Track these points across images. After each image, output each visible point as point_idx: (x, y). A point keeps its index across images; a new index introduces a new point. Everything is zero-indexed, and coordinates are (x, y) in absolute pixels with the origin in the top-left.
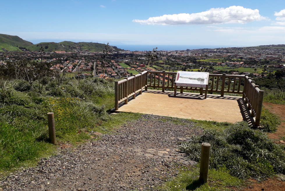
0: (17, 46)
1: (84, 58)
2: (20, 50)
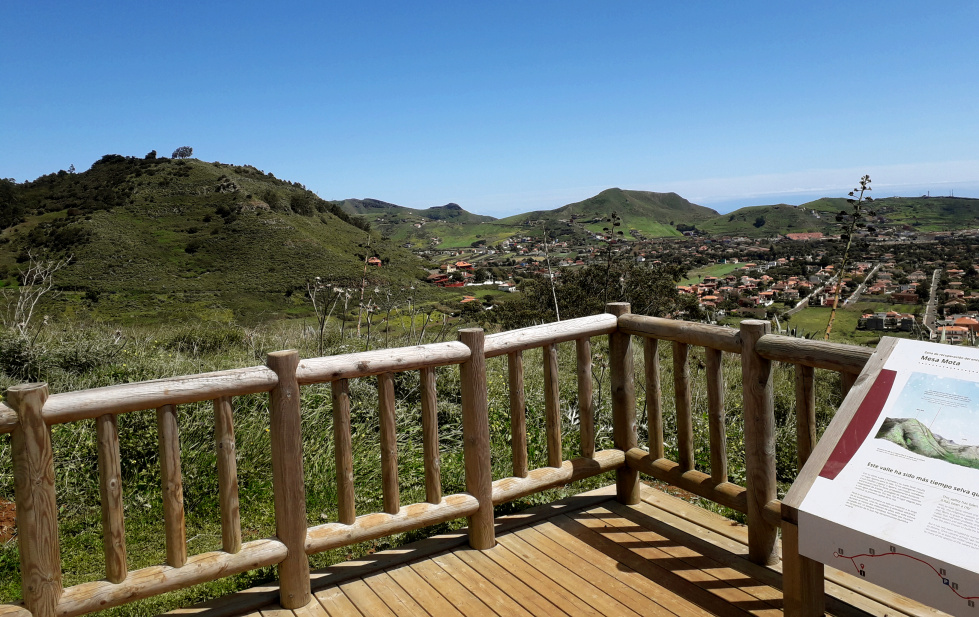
0: (672, 224)
1: (894, 253)
2: (678, 233)
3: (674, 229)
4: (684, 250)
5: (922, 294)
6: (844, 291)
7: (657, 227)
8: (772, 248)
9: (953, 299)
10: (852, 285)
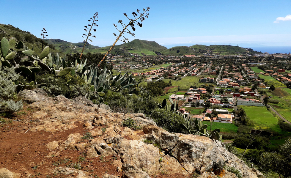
0: (154, 51)
1: (213, 61)
2: (155, 54)
3: (154, 53)
4: (156, 59)
5: (218, 73)
6: (197, 72)
7: (149, 52)
8: (180, 59)
9: (225, 74)
10: (200, 70)
